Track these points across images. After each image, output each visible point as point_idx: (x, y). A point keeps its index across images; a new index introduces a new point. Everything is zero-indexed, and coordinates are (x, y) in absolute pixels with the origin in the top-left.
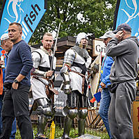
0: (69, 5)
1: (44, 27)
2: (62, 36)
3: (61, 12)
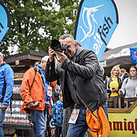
0: (31, 20)
1: (6, 41)
2: (24, 50)
3: (23, 27)
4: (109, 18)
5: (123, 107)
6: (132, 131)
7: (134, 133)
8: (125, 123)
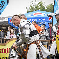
4: (3, 1)
5: (3, 43)
6: (5, 53)
7: (6, 54)
8: (3, 50)
